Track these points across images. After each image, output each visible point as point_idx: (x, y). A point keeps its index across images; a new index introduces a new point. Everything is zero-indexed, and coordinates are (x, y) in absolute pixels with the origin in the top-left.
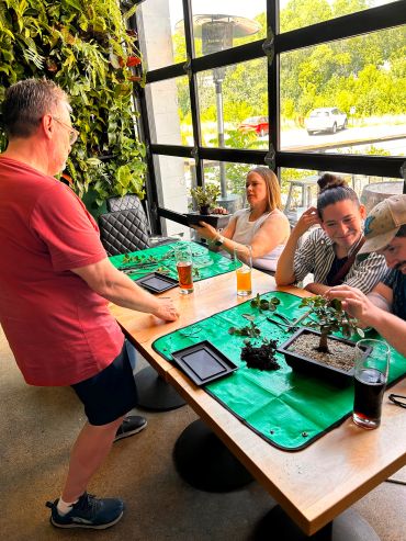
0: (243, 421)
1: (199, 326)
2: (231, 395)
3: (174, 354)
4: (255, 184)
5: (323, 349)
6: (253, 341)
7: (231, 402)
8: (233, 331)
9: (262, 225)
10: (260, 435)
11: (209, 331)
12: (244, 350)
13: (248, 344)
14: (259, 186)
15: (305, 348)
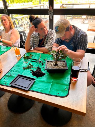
0: (49, 95)
1: (12, 71)
2: (39, 88)
3: (10, 84)
4: (5, 20)
5: (56, 65)
6: (32, 69)
7: (41, 91)
8: (24, 68)
9: (11, 34)
10: (56, 96)
11: (17, 71)
12: (32, 73)
13: (32, 71)
14: (6, 21)
15: (51, 66)
